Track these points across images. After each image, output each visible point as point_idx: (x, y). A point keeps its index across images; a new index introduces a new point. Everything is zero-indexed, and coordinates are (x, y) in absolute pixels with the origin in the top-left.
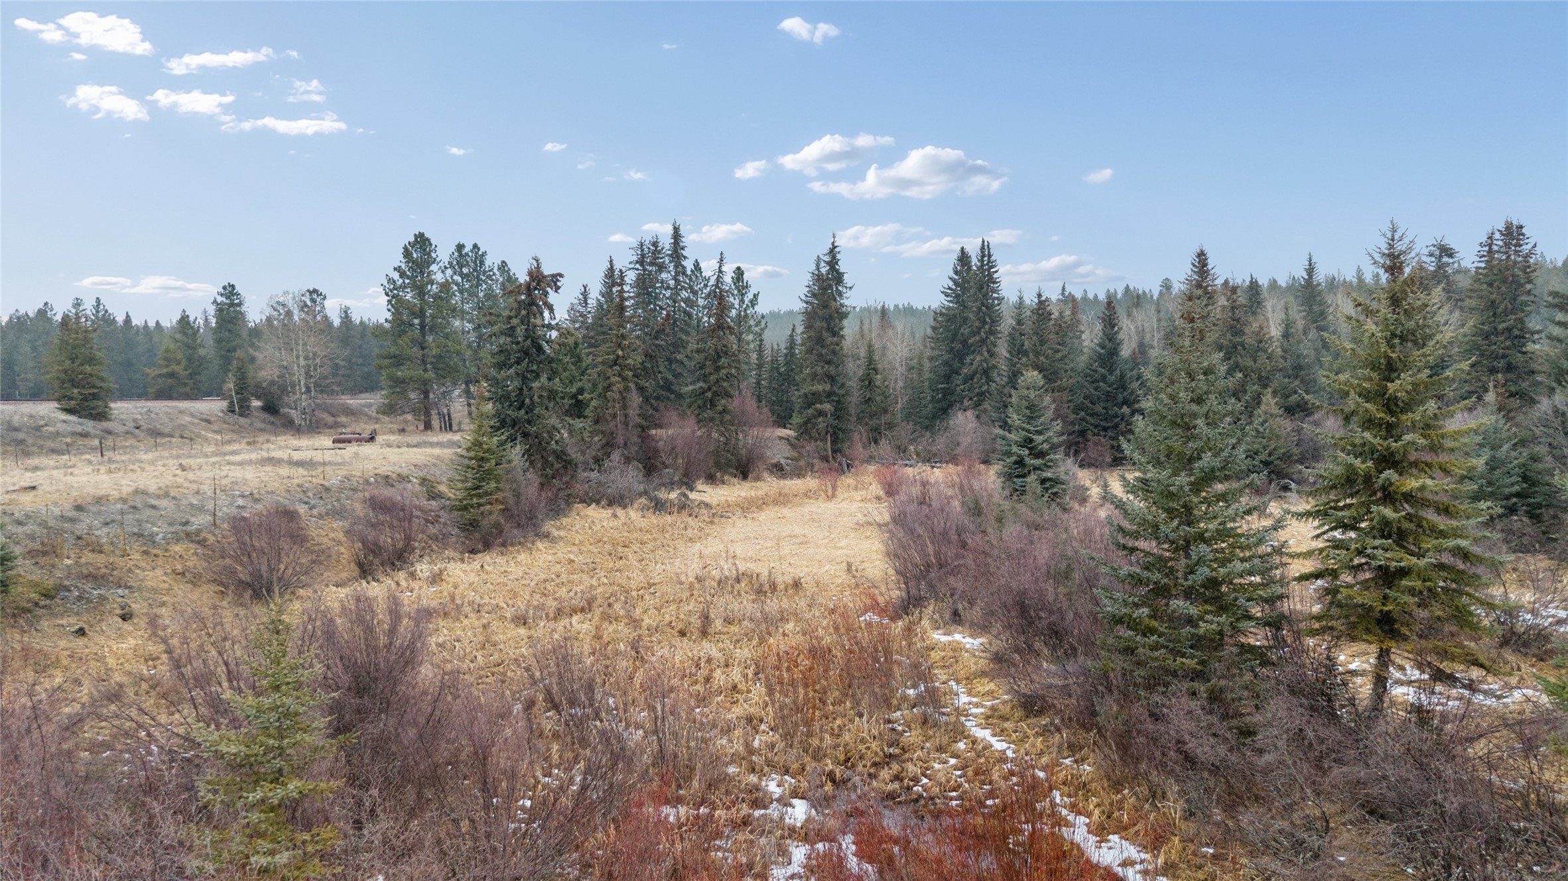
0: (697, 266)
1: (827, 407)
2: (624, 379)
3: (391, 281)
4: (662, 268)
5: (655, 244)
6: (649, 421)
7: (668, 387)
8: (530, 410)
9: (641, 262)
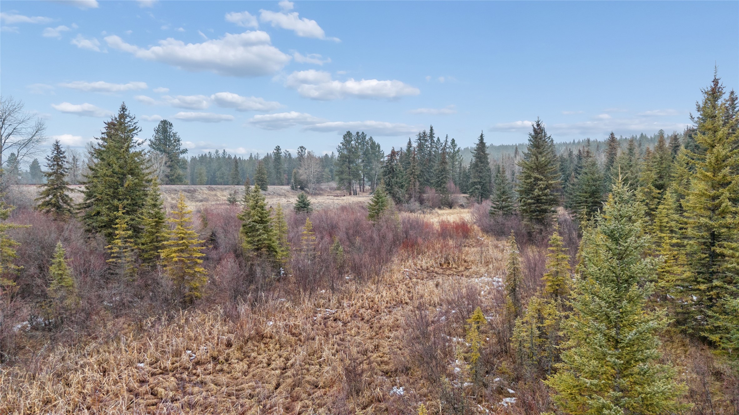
0: (438, 139)
1: (479, 186)
2: (415, 178)
3: (339, 147)
4: (426, 141)
5: (424, 133)
6: (422, 192)
7: (428, 180)
8: (391, 187)
9: (420, 139)
